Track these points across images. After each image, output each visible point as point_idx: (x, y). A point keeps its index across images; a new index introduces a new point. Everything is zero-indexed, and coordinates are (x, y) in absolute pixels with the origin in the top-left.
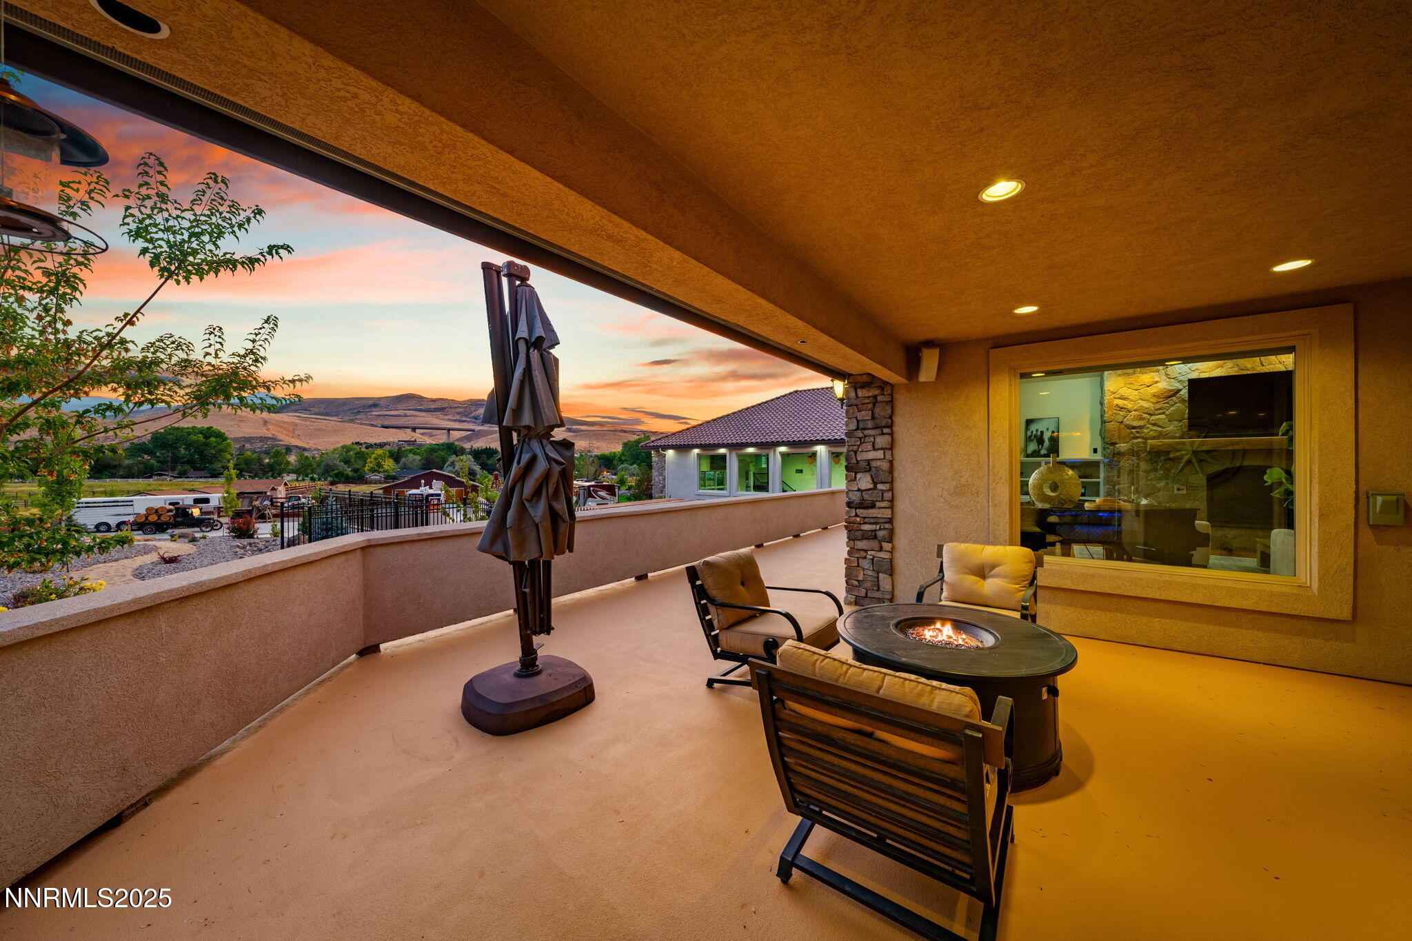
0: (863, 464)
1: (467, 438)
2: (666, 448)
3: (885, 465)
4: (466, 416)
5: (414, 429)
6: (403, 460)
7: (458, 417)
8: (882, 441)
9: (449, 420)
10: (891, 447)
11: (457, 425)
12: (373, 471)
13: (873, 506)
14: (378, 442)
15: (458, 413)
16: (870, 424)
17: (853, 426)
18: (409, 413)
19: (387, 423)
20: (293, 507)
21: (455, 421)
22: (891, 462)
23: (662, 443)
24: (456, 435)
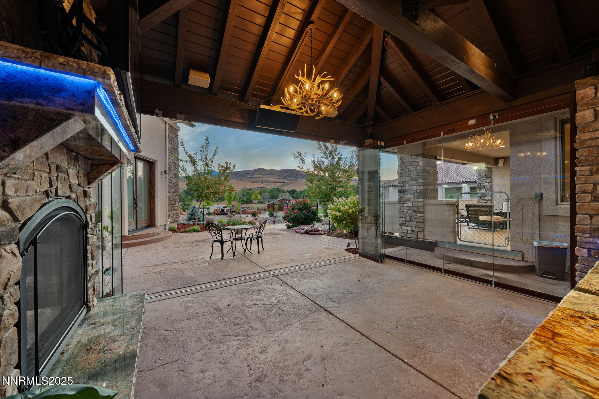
0: (483, 187)
1: (282, 186)
2: (389, 187)
3: (489, 187)
4: (281, 176)
5: (262, 183)
6: (263, 195)
7: (278, 177)
8: (488, 181)
9: (275, 178)
10: (491, 182)
11: (278, 180)
12: (254, 199)
13: (486, 197)
14: (250, 188)
15: (278, 175)
16: (485, 177)
17: (480, 177)
18: (260, 176)
19: (253, 180)
20: (243, 211)
21: (277, 179)
22: (491, 186)
23: (388, 185)
24: (278, 185)
